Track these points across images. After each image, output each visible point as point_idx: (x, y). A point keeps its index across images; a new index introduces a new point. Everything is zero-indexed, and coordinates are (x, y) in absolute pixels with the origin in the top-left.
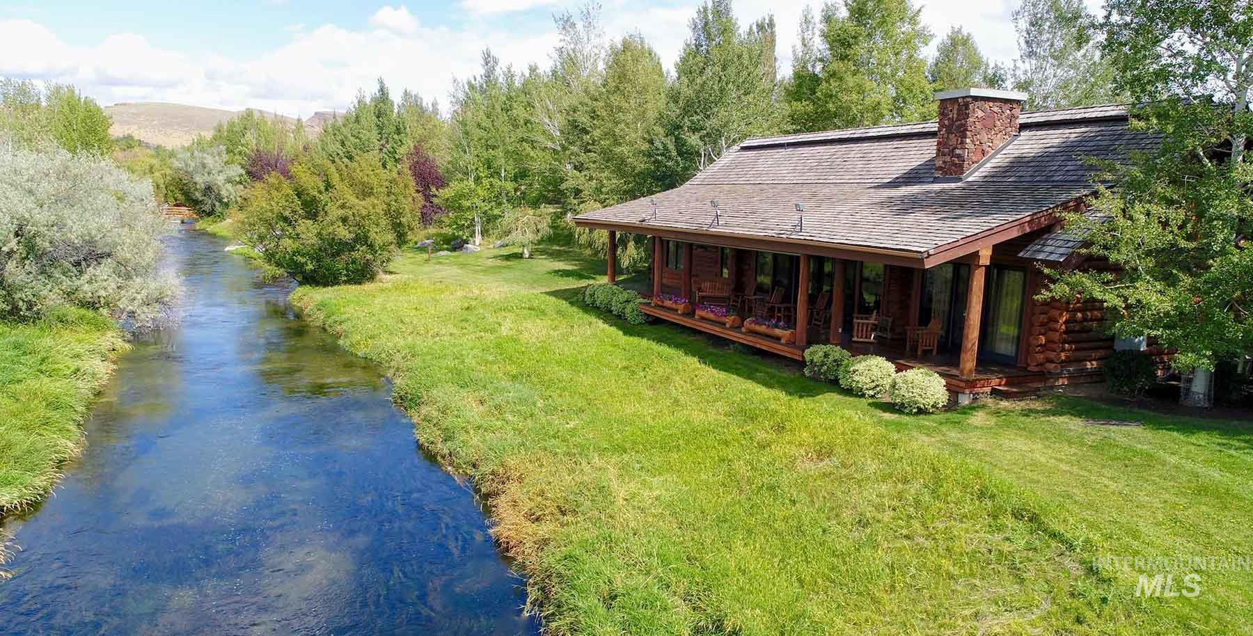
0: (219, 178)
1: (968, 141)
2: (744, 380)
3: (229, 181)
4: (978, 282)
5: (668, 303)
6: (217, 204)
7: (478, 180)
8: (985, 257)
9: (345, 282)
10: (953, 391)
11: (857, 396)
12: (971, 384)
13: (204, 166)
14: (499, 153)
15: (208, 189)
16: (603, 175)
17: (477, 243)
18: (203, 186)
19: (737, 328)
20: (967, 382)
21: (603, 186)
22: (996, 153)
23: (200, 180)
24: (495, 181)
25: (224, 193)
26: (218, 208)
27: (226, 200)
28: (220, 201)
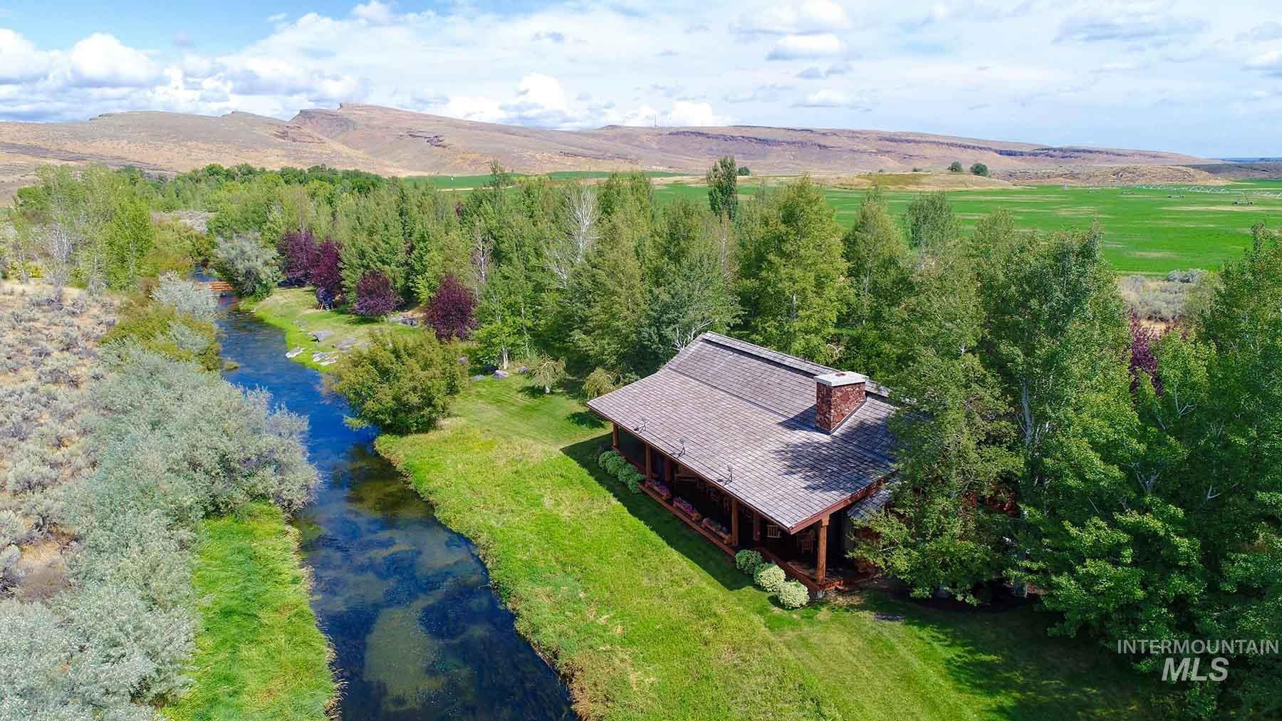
0: (258, 263)
1: (832, 411)
2: (702, 570)
3: (266, 263)
4: (823, 535)
5: (656, 488)
6: (257, 286)
7: (504, 321)
8: (826, 522)
9: (417, 432)
10: (812, 593)
11: (763, 590)
12: (822, 587)
13: (243, 252)
14: (520, 298)
15: (248, 273)
16: (605, 342)
17: (505, 368)
18: (244, 271)
19: (699, 522)
20: (820, 585)
21: (605, 350)
22: (851, 415)
23: (241, 266)
24: (518, 319)
25: (262, 276)
26: (259, 289)
27: (265, 282)
28: (260, 282)
